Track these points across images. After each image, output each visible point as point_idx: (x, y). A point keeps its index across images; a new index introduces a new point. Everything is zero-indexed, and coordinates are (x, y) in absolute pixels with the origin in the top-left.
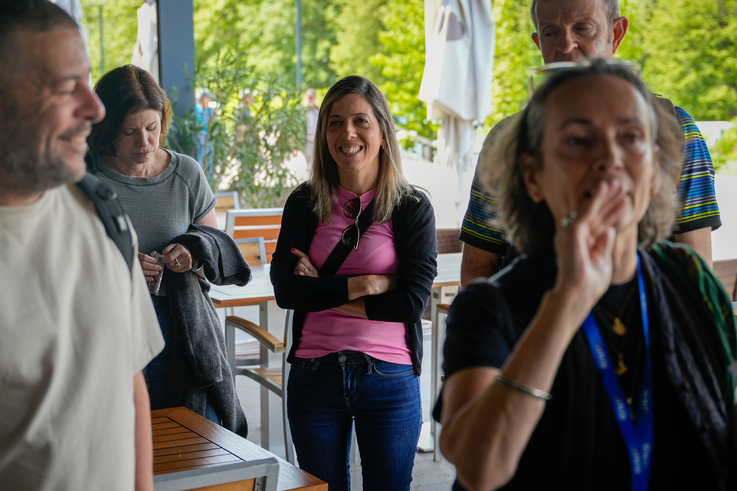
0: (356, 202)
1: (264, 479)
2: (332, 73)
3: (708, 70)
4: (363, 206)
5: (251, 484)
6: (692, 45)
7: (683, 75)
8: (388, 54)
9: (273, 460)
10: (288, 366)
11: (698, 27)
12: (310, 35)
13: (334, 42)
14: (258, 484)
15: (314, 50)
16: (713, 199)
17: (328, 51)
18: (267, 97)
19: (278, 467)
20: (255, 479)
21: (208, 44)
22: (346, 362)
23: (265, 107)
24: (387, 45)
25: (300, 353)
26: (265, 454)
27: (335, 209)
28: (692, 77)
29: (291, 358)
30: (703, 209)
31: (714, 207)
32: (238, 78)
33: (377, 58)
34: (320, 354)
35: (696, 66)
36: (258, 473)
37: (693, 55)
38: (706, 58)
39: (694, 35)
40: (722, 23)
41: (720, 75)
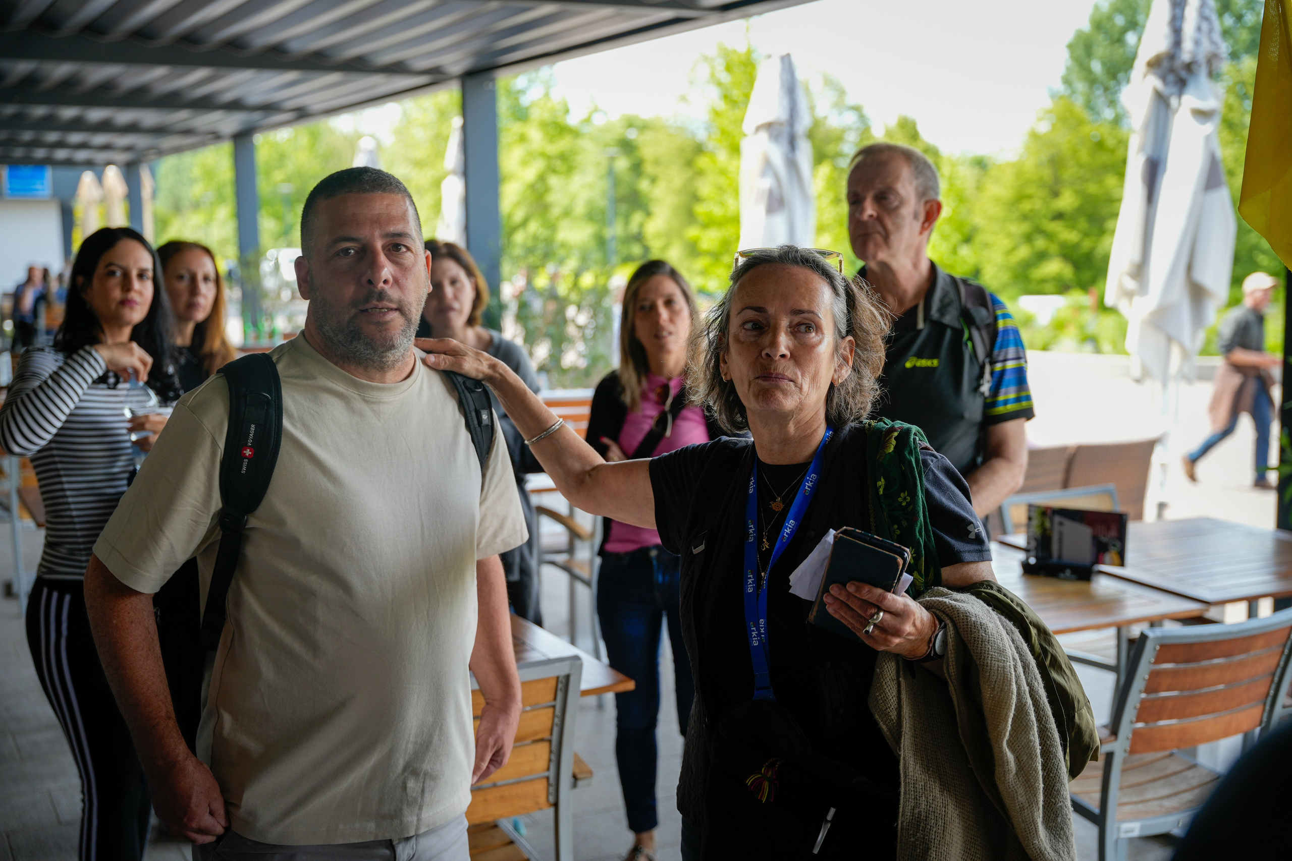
0: (665, 388)
1: (568, 677)
2: (647, 249)
3: (1040, 243)
4: (673, 393)
5: (554, 682)
6: (1025, 217)
7: (1014, 249)
8: (705, 226)
9: (576, 658)
10: (598, 561)
11: (1029, 197)
12: (623, 208)
13: (648, 214)
14: (561, 682)
15: (627, 222)
16: (1027, 389)
17: (641, 225)
18: (577, 275)
19: (581, 666)
20: (558, 678)
21: (518, 216)
22: (658, 557)
23: (575, 285)
24: (702, 218)
25: (611, 547)
26: (570, 650)
27: (644, 396)
28: (1024, 252)
29: (602, 552)
30: (1018, 400)
31: (1028, 398)
32: (548, 255)
33: (692, 232)
34: (630, 547)
35: (1028, 238)
36: (561, 670)
37: (1025, 227)
38: (1039, 231)
39: (1026, 206)
40: (1056, 194)
41: (1054, 248)
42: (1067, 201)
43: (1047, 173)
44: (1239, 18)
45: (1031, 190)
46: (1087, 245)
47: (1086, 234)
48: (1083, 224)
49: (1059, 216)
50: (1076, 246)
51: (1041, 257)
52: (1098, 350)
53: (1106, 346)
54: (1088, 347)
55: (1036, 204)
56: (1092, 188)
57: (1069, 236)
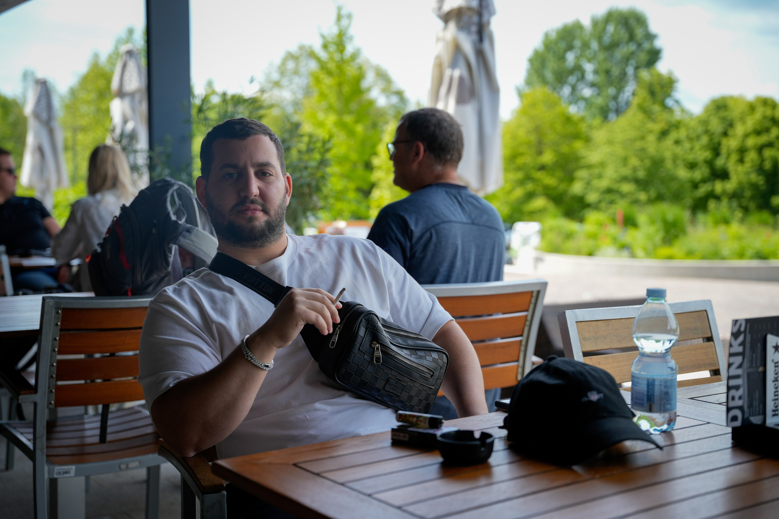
3: (530, 186)
11: (522, 154)
28: (519, 193)
35: (521, 183)
37: (520, 175)
38: (528, 178)
39: (520, 161)
40: (540, 153)
41: (540, 189)
42: (548, 157)
43: (533, 138)
44: (639, 45)
45: (522, 150)
46: (562, 187)
47: (561, 180)
48: (559, 174)
49: (542, 168)
50: (555, 188)
51: (530, 196)
52: (633, 256)
53: (640, 252)
54: (625, 253)
55: (527, 159)
56: (565, 149)
57: (550, 181)
